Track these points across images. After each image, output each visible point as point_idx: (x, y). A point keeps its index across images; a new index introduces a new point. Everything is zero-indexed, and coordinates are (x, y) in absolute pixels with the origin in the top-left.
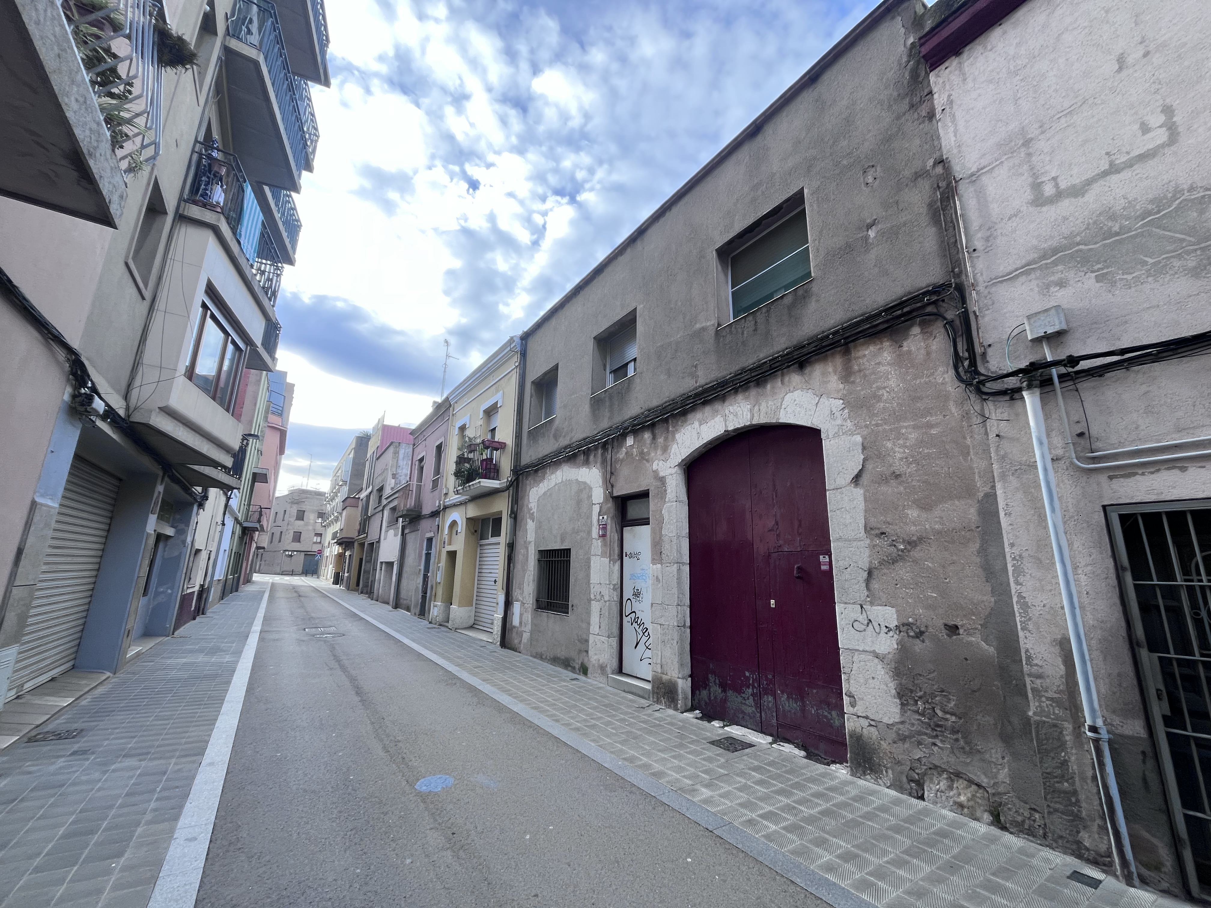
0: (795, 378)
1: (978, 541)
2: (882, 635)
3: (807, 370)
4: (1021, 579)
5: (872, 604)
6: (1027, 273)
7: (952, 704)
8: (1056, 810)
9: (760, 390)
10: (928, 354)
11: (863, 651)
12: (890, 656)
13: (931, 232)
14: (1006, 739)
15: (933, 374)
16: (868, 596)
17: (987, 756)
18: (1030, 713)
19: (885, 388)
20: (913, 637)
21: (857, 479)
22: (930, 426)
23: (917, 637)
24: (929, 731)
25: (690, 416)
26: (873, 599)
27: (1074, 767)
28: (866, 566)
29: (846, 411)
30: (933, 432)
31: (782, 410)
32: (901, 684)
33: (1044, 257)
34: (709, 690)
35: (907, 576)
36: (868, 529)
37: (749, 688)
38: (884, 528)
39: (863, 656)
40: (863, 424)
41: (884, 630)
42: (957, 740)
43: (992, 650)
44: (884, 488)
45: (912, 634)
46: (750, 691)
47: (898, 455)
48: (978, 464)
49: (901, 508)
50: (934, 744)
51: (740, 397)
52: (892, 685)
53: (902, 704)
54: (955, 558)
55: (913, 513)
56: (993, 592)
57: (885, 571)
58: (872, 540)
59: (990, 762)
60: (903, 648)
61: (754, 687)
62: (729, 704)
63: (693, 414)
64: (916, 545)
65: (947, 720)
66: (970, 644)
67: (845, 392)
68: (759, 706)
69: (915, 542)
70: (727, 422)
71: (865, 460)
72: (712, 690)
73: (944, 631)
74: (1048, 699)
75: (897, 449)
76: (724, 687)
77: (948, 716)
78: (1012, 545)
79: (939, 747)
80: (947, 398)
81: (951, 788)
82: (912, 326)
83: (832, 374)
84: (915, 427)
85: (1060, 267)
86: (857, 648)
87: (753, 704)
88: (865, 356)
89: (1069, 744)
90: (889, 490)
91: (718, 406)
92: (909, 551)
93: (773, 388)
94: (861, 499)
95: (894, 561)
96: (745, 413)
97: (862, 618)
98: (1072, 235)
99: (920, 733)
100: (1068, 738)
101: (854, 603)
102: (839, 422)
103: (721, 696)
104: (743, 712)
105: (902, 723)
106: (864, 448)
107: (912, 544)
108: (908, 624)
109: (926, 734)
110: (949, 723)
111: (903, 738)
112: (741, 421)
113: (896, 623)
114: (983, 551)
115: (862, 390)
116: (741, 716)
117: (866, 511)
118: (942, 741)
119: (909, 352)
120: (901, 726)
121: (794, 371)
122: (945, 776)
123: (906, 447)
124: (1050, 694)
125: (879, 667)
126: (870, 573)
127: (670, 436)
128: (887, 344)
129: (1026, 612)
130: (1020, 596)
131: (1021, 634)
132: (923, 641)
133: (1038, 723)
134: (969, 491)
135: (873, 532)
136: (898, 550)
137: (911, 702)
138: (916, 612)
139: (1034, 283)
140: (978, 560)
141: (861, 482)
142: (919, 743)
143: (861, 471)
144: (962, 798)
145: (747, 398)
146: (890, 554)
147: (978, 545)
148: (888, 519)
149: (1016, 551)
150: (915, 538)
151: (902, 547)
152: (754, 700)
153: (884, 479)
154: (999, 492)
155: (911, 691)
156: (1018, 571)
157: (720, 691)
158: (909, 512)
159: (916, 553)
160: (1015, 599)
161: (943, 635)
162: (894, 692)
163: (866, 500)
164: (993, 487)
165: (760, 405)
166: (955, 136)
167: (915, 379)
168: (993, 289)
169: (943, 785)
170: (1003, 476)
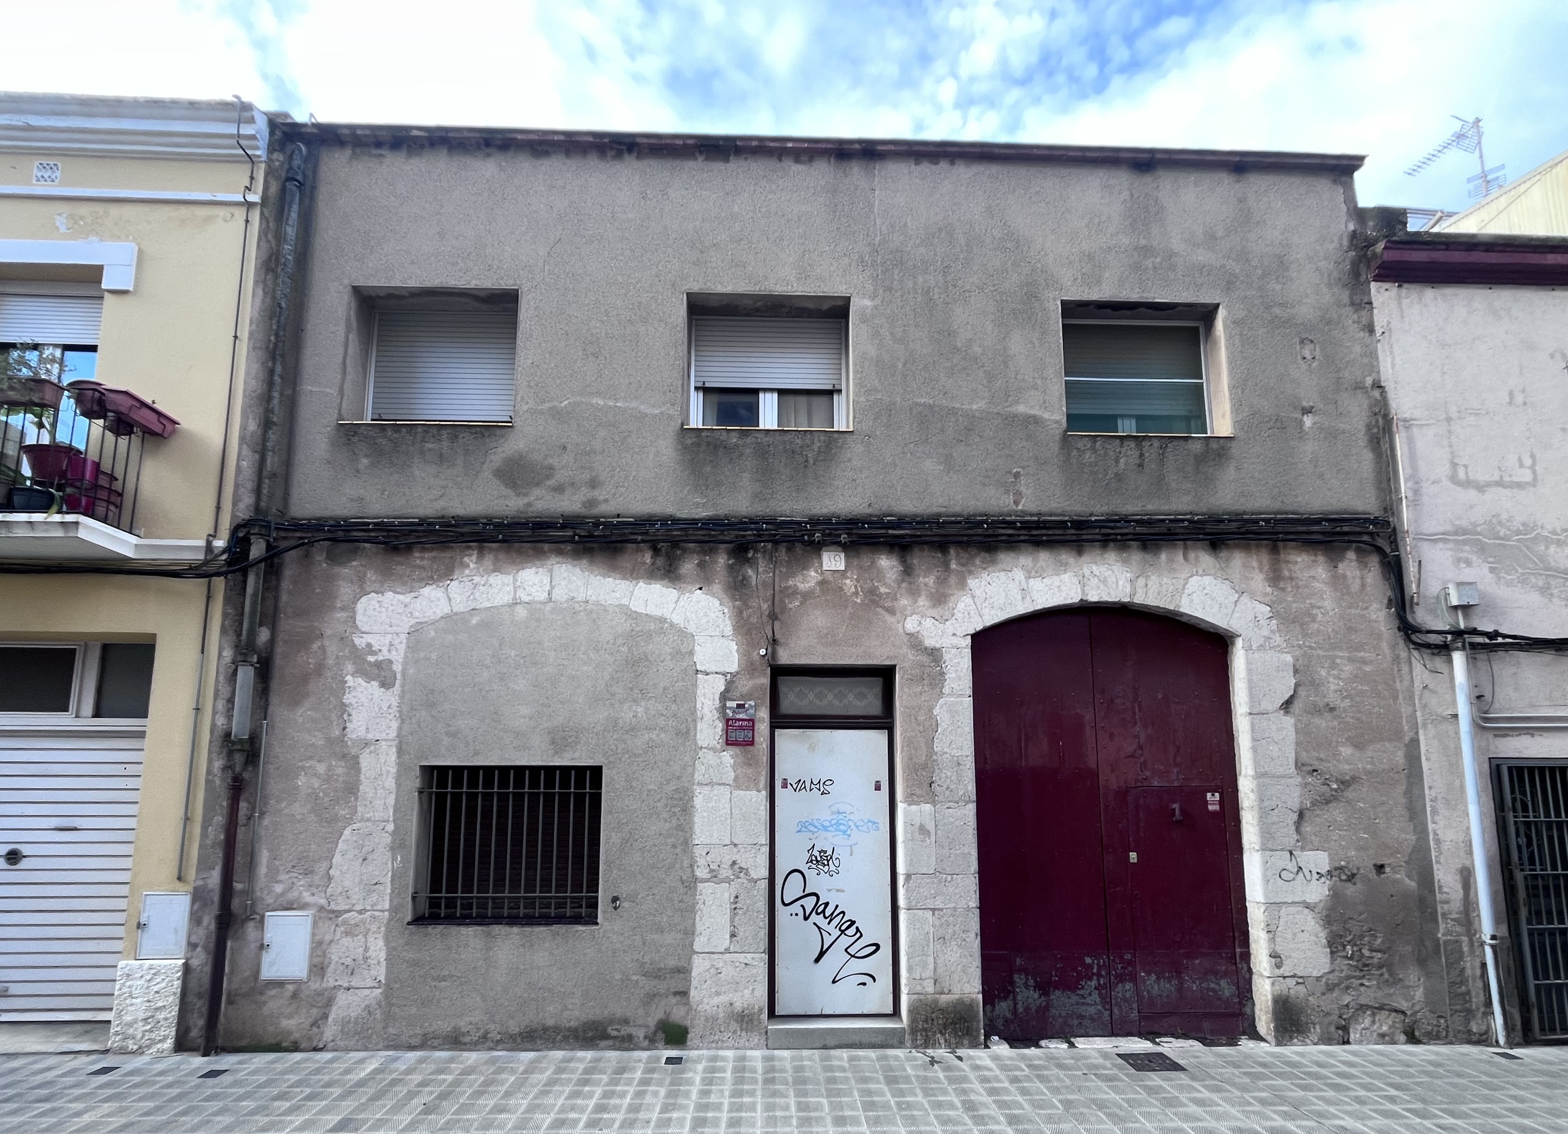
0: (1206, 559)
1: (1405, 782)
2: (1314, 882)
3: (1224, 554)
4: (1436, 818)
5: (1303, 849)
6: (1446, 541)
7: (1379, 941)
8: (1456, 1011)
9: (1148, 557)
10: (1363, 586)
11: (1293, 903)
12: (1322, 904)
13: (1368, 456)
14: (1422, 962)
15: (1367, 608)
16: (1298, 841)
17: (1407, 983)
18: (1440, 935)
19: (1319, 608)
20: (1345, 881)
21: (1287, 706)
22: (1364, 662)
23: (1349, 880)
24: (1357, 973)
25: (1005, 558)
26: (1304, 843)
27: (1468, 972)
28: (1296, 807)
29: (1274, 622)
30: (1368, 669)
31: (1184, 596)
32: (1331, 932)
33: (1456, 533)
34: (1014, 999)
35: (1340, 818)
36: (1299, 765)
37: (1091, 979)
38: (1317, 765)
39: (1292, 909)
40: (1296, 643)
41: (1316, 876)
42: (1382, 975)
43: (1413, 884)
44: (1317, 721)
45: (1344, 877)
46: (1094, 983)
47: (1333, 687)
48: (1405, 710)
49: (1334, 744)
50: (1362, 985)
51: (1111, 556)
52: (1323, 935)
53: (1332, 953)
54: (1384, 798)
55: (1346, 751)
56: (1414, 830)
57: (1318, 812)
58: (1303, 777)
59: (1409, 987)
60: (1336, 895)
61: (1099, 975)
62: (1054, 1011)
63: (1011, 555)
64: (1349, 785)
65: (1372, 958)
66: (1396, 881)
67: (1274, 599)
68: (1107, 1001)
69: (1348, 781)
70: (1087, 588)
71: (1297, 685)
72: (1019, 997)
73: (1374, 871)
74: (1452, 920)
75: (1331, 679)
76: (1044, 988)
77: (1374, 954)
78: (1430, 788)
79: (1367, 987)
80: (1379, 637)
81: (1374, 1022)
82: (1348, 549)
83: (1257, 571)
84: (1351, 660)
85: (1467, 548)
86: (1286, 900)
87: (1098, 1000)
88: (1296, 562)
89: (1466, 954)
90: (1323, 723)
91: (1066, 556)
92: (1342, 791)
93: (1170, 561)
94: (1292, 730)
95: (1328, 802)
96: (1121, 583)
97: (1292, 866)
98: (1475, 525)
99: (1348, 977)
100: (1466, 949)
101: (1282, 850)
102: (1266, 632)
103: (1038, 1003)
104: (1081, 1017)
105: (1332, 972)
106: (1296, 671)
107: (1345, 784)
108: (1341, 868)
109: (1354, 977)
110: (1375, 960)
111: (1330, 988)
112: (1112, 593)
113: (1328, 868)
114: (1408, 792)
115: (1294, 602)
116: (1076, 1022)
117: (1298, 744)
118: (1369, 979)
119: (1345, 577)
120: (1330, 976)
121: (1203, 549)
122: (1369, 1012)
123: (1340, 679)
124: (1454, 916)
125: (1309, 918)
126: (1301, 815)
127: (953, 580)
128: (1321, 558)
129: (1439, 848)
130: (1436, 834)
131: (1435, 867)
132: (1355, 884)
133: (1445, 942)
134: (1397, 734)
135: (1304, 768)
136: (1332, 790)
137: (1340, 948)
138: (1349, 854)
139: (1449, 553)
140: (1404, 800)
141: (1292, 710)
142: (1347, 988)
143: (1292, 697)
144: (1385, 1028)
145: (1125, 562)
146: (1323, 795)
147: (1404, 787)
148: (1322, 756)
149: (1433, 793)
150: (1348, 778)
151: (1335, 786)
152: (1100, 995)
153: (1316, 710)
154: (1422, 738)
155: (1341, 936)
156: (1434, 811)
157: (1036, 995)
158: (1342, 749)
159: (1350, 794)
160: (1431, 837)
161: (1373, 875)
162: (1324, 941)
163: (1297, 732)
164: (1417, 733)
165: (1147, 577)
166: (1393, 368)
167: (1350, 608)
168: (1419, 544)
169: (1367, 1022)
170: (1425, 725)
